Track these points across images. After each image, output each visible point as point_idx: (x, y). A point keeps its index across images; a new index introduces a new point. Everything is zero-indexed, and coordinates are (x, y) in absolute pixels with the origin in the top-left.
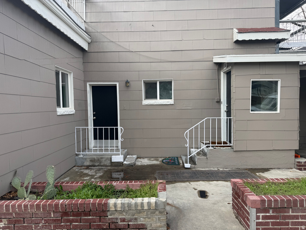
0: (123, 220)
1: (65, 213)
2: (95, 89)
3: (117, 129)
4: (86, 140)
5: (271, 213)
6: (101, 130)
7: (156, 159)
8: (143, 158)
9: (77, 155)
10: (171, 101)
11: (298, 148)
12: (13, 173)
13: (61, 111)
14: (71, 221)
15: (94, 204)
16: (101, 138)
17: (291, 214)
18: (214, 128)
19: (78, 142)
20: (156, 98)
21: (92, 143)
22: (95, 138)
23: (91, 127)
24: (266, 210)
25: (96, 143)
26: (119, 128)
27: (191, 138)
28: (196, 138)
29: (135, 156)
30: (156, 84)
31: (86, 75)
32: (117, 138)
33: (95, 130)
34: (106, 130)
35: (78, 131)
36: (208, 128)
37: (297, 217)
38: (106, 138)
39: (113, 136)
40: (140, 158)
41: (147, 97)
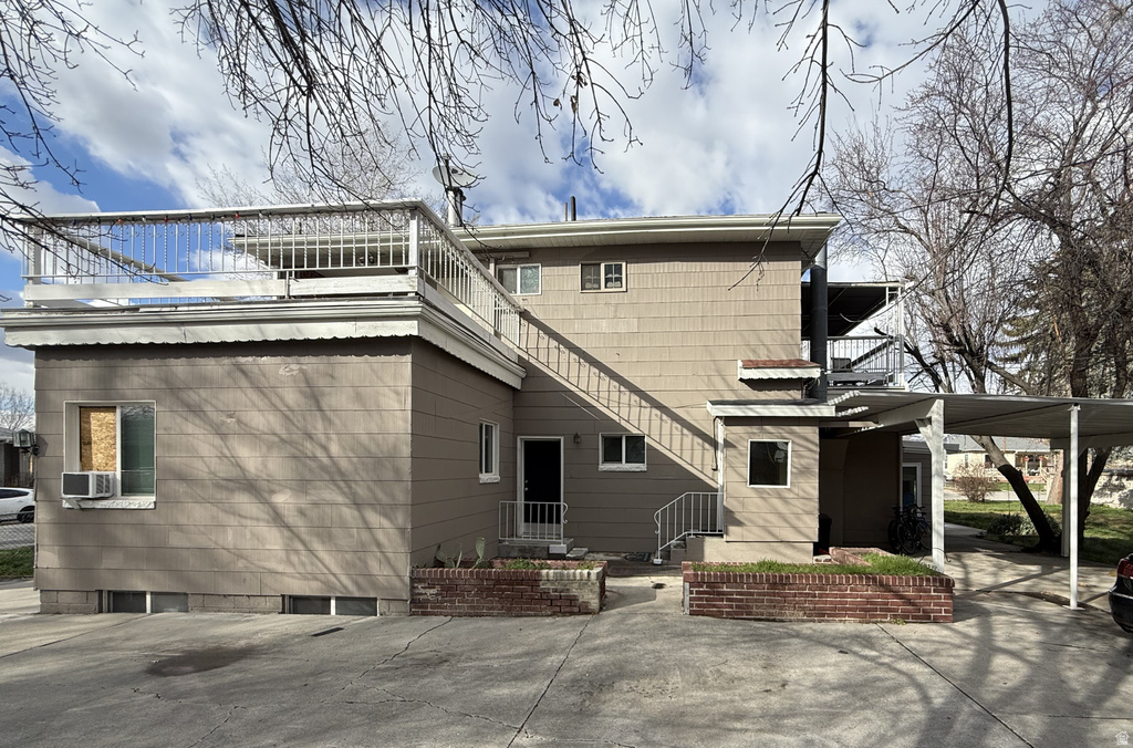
0: (555, 591)
1: (498, 581)
2: (528, 445)
3: (558, 507)
4: (513, 521)
5: (705, 588)
6: (535, 506)
7: (617, 553)
8: (598, 552)
9: (500, 542)
10: (642, 467)
11: (816, 540)
12: (436, 547)
13: (484, 477)
14: (503, 590)
15: (526, 573)
16: (535, 521)
17: (725, 589)
18: (705, 510)
19: (503, 524)
20: (621, 461)
21: (522, 527)
22: (527, 520)
23: (521, 502)
24: (700, 585)
25: (528, 528)
26: (562, 503)
27: (663, 524)
28: (672, 524)
29: (586, 549)
30: (621, 439)
31: (516, 426)
32: (558, 522)
33: (527, 506)
34: (543, 506)
35: (504, 508)
36: (688, 509)
37: (731, 593)
38: (543, 521)
39: (552, 516)
40: (593, 552)
41: (606, 460)
